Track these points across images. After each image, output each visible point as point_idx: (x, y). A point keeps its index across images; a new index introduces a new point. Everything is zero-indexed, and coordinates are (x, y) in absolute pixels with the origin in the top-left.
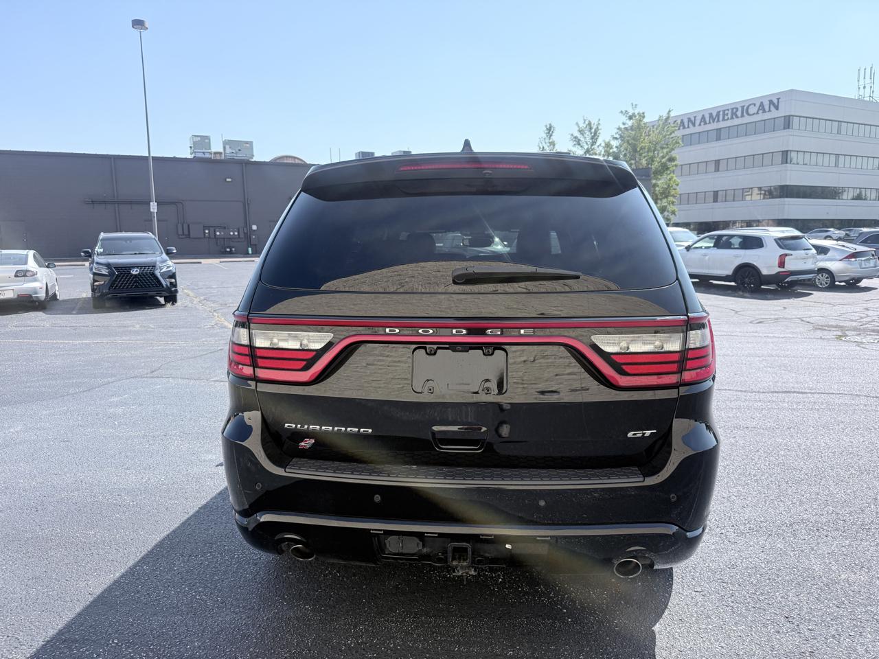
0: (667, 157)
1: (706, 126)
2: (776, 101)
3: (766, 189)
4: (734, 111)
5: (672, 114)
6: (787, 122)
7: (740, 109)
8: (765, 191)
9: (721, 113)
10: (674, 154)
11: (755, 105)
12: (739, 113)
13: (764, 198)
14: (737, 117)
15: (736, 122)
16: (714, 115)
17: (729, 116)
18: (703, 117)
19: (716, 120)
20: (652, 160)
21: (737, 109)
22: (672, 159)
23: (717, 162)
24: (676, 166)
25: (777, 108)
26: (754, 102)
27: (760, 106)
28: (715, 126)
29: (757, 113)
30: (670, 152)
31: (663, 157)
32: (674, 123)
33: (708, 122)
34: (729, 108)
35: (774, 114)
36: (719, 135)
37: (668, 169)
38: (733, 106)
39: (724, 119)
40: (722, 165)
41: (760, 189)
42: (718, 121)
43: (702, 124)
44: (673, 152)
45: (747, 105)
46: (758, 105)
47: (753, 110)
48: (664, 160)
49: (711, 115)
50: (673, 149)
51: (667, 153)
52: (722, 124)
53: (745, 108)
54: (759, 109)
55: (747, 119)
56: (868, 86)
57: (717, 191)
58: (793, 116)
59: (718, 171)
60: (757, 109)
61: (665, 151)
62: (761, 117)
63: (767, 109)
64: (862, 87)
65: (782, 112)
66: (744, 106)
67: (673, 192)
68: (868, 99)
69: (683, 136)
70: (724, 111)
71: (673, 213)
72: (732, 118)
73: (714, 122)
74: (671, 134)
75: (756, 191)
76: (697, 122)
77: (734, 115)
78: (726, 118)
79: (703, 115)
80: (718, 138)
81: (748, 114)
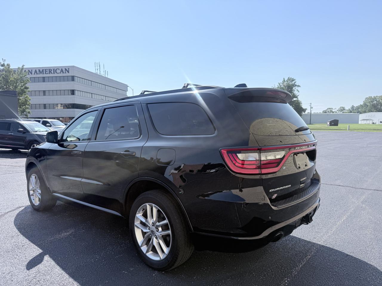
0: (24, 87)
1: (37, 75)
2: (68, 69)
3: (64, 104)
4: (50, 70)
5: (25, 67)
6: (73, 78)
7: (53, 70)
8: (64, 105)
9: (44, 70)
10: (27, 85)
11: (59, 69)
12: (52, 72)
13: (63, 108)
14: (52, 73)
15: (51, 75)
16: (41, 71)
17: (48, 72)
18: (36, 71)
19: (42, 73)
20: (16, 87)
21: (51, 70)
22: (27, 88)
23: (44, 92)
24: (29, 91)
25: (68, 72)
26: (59, 68)
27: (61, 70)
28: (41, 75)
29: (60, 73)
30: (25, 85)
31: (22, 86)
32: (25, 72)
33: (38, 73)
34: (48, 69)
35: (67, 74)
36: (44, 80)
37: (25, 92)
38: (50, 69)
39: (46, 73)
40: (47, 93)
41: (61, 104)
42: (43, 74)
43: (36, 74)
44: (26, 85)
45: (56, 69)
46: (60, 70)
47: (58, 71)
48: (22, 88)
49: (39, 70)
50: (26, 84)
51: (23, 85)
52: (45, 75)
53: (55, 70)
54: (61, 71)
55: (56, 75)
56: (99, 69)
57: (46, 104)
58: (75, 76)
59: (45, 95)
60: (60, 71)
61: (22, 84)
62: (61, 75)
63: (64, 72)
64: (97, 69)
65: (71, 74)
66: (54, 69)
67: (28, 103)
68: (99, 74)
69: (30, 78)
70: (45, 70)
71: (29, 113)
72: (49, 73)
73: (41, 74)
74: (25, 76)
75: (59, 105)
76: (33, 73)
77: (50, 72)
78: (47, 73)
79: (36, 70)
80: (44, 81)
81: (56, 72)
